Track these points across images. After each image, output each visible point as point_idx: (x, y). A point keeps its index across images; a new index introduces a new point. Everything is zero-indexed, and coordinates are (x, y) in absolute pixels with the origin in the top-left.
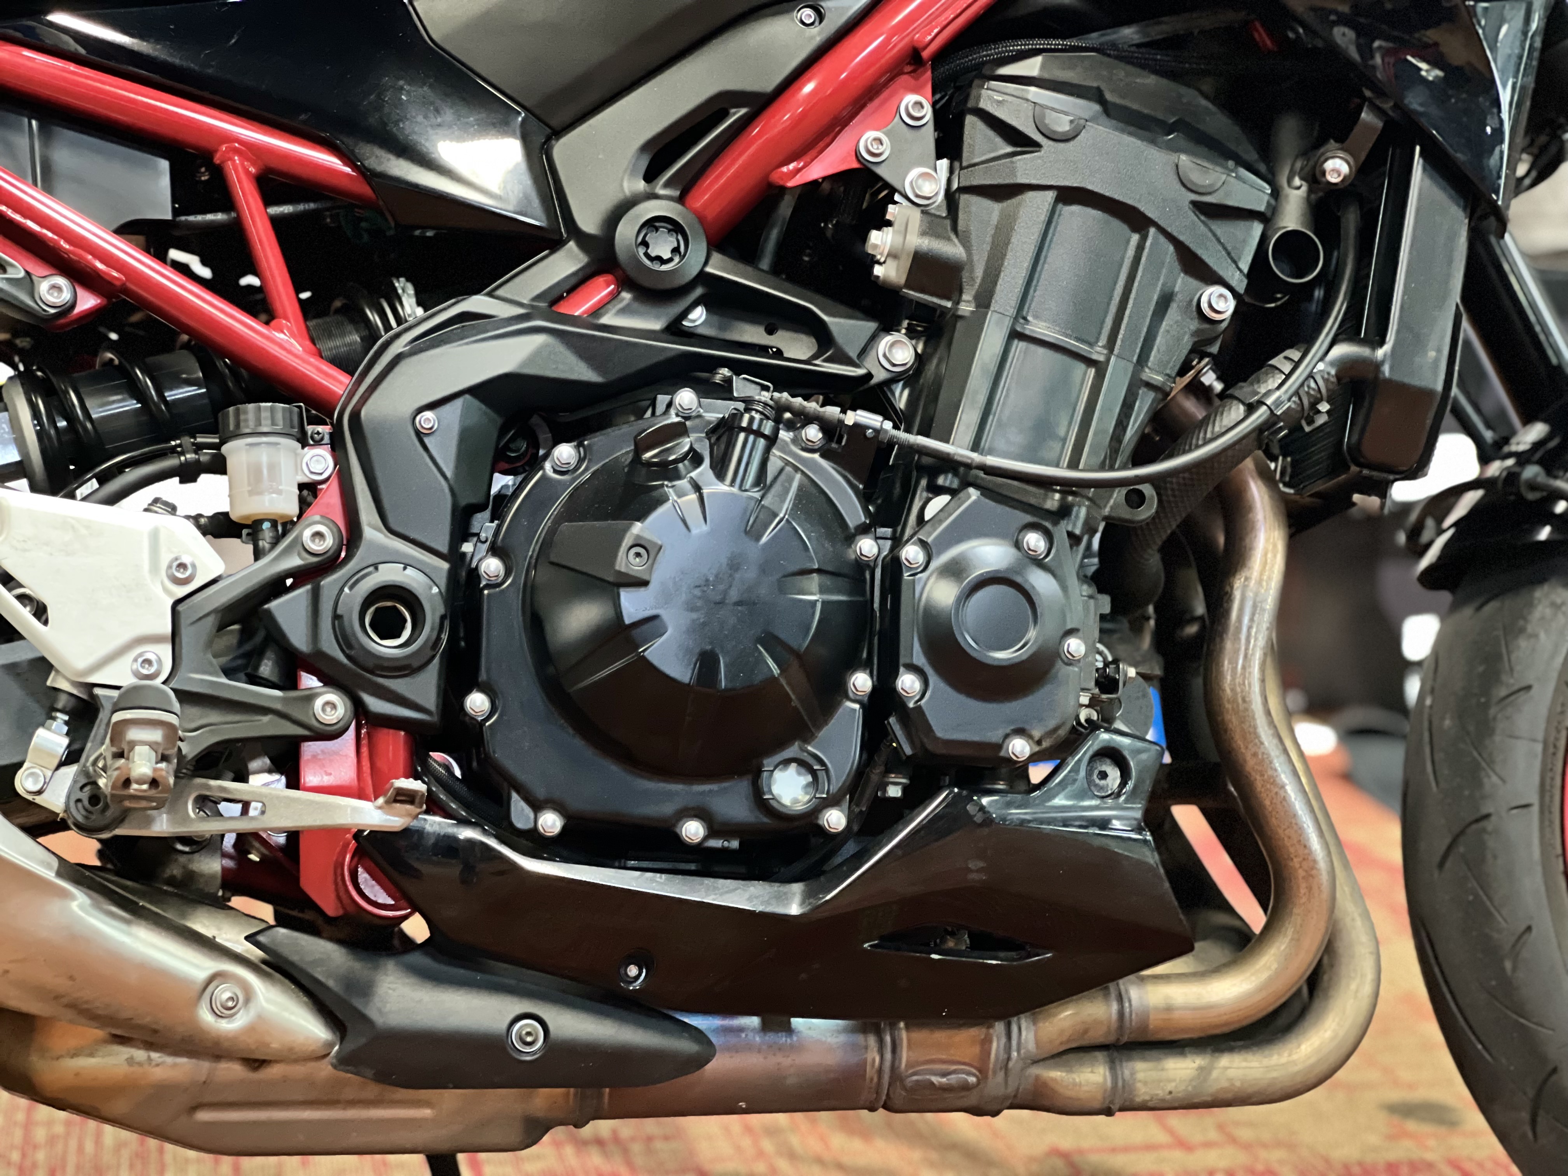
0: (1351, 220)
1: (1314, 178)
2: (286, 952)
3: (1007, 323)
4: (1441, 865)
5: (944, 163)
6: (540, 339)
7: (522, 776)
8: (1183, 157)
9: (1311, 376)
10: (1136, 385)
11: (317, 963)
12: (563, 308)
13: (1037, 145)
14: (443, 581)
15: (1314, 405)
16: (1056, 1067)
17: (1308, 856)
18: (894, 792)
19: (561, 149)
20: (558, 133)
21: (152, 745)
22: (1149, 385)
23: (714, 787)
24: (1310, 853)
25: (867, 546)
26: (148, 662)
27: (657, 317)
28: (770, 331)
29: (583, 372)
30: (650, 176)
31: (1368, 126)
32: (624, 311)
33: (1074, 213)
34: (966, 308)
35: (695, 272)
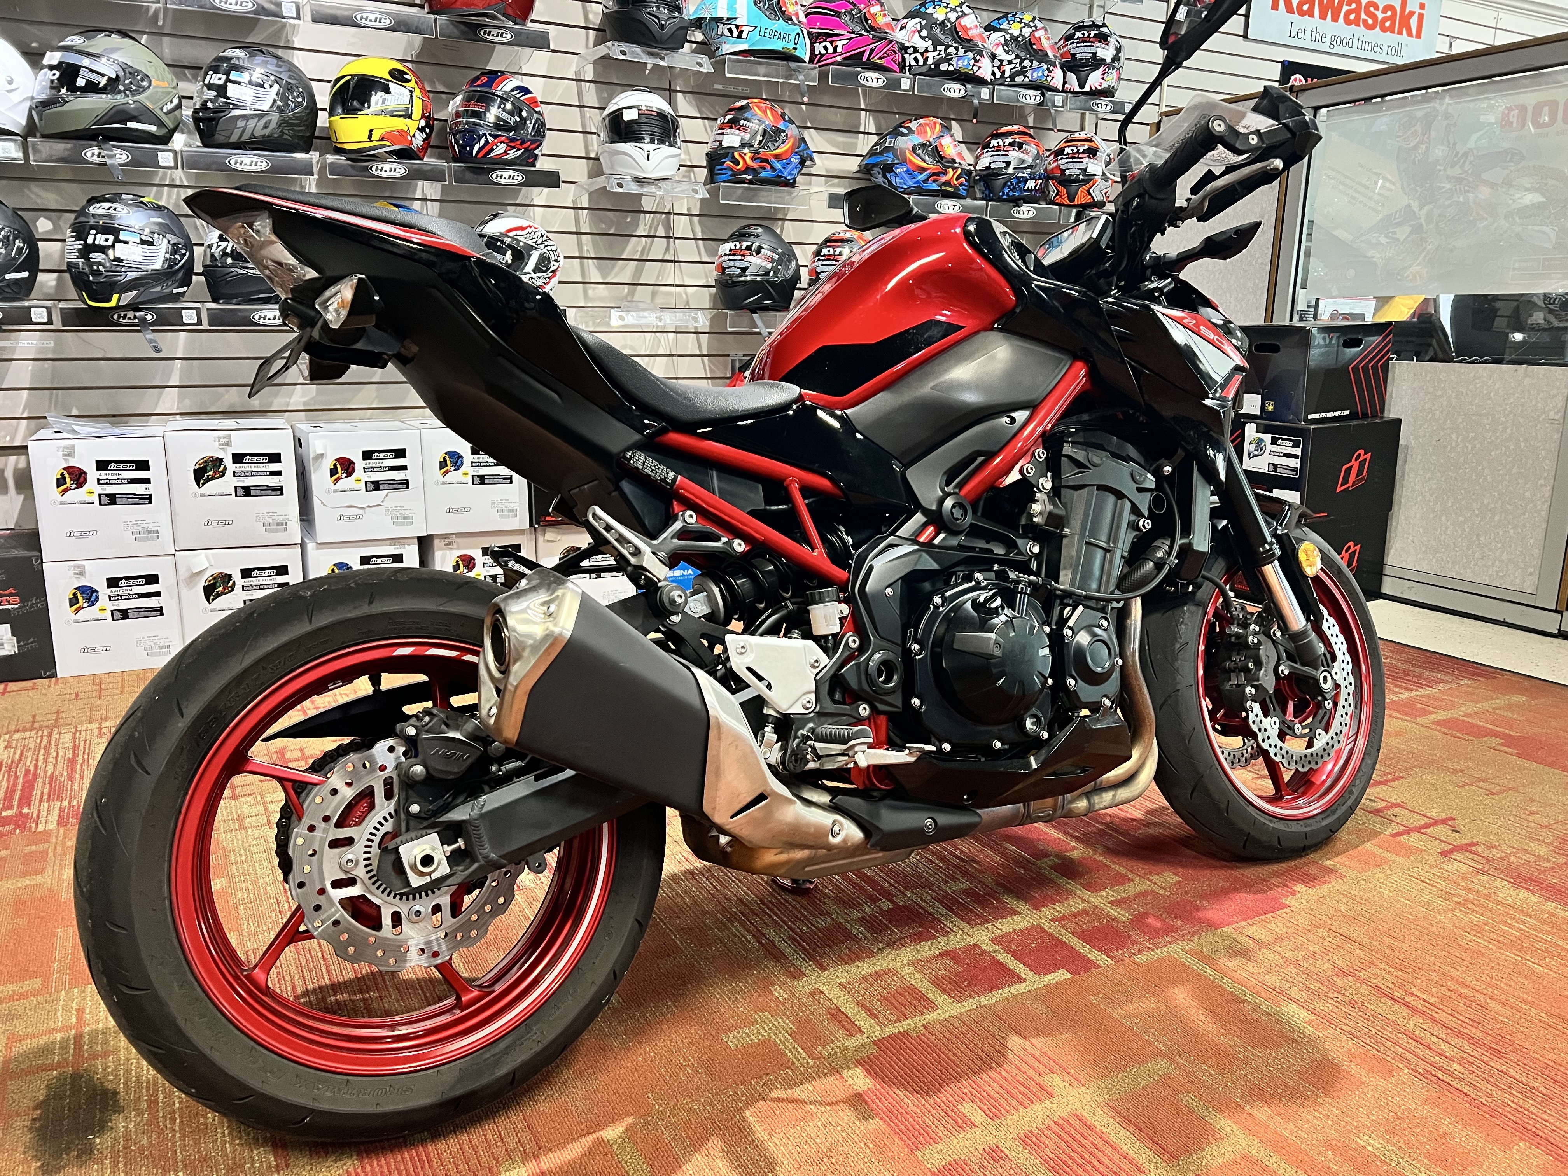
3: (1083, 538)
5: (1049, 475)
7: (936, 731)
11: (858, 808)
12: (921, 540)
13: (1090, 469)
14: (900, 655)
20: (908, 466)
23: (1004, 727)
25: (1046, 629)
26: (807, 702)
28: (988, 542)
29: (935, 566)
30: (947, 484)
31: (1179, 455)
32: (942, 540)
34: (1067, 532)
35: (969, 522)
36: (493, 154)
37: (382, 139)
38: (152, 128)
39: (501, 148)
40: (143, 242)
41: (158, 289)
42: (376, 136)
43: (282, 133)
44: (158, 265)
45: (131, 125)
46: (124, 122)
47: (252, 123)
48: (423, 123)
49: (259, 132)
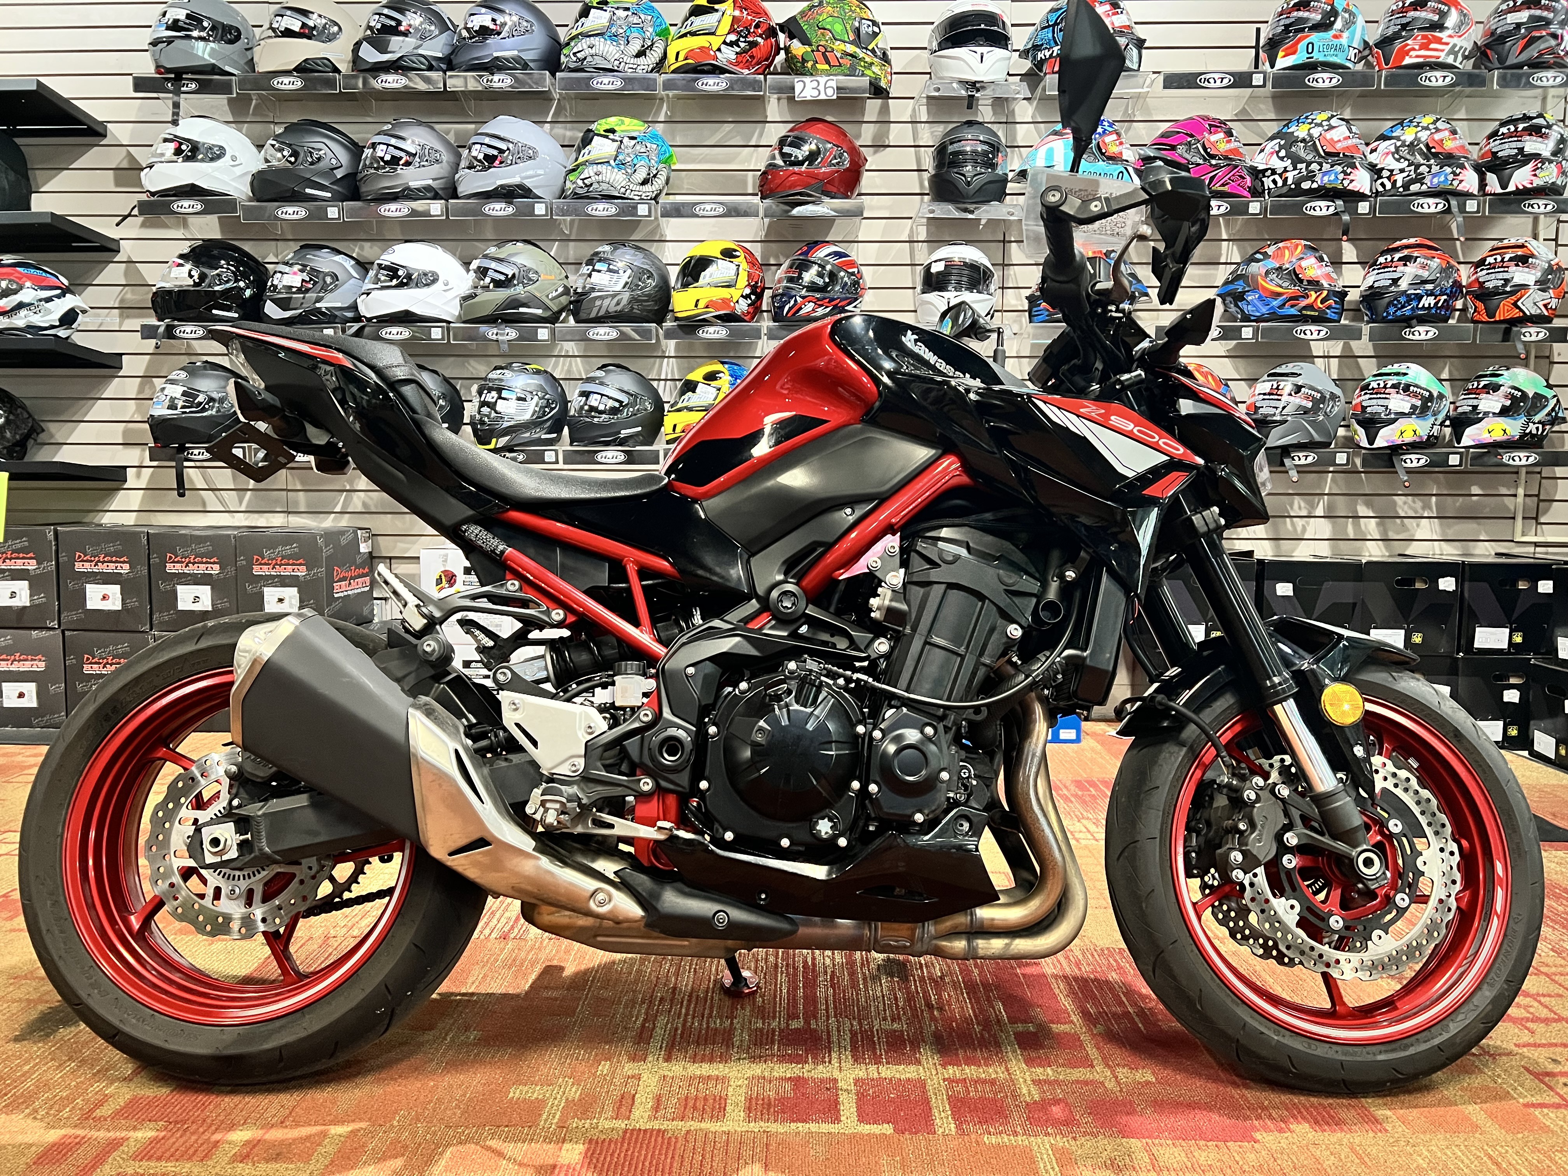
0: (1078, 595)
1: (1062, 577)
2: (628, 879)
3: (923, 638)
4: (1118, 859)
5: (902, 571)
6: (738, 639)
7: (719, 817)
8: (1001, 571)
9: (1054, 663)
10: (978, 664)
11: (640, 885)
12: (750, 626)
13: (940, 566)
14: (693, 735)
15: (1055, 676)
16: (945, 940)
17: (1054, 859)
18: (871, 828)
19: (753, 560)
20: (754, 554)
21: (555, 809)
22: (984, 665)
23: (794, 825)
24: (1055, 858)
25: (861, 729)
26: (574, 765)
27: (785, 630)
28: (832, 636)
29: (754, 652)
30: (786, 574)
31: (1083, 559)
32: (771, 628)
33: (954, 594)
34: (908, 630)
35: (801, 612)
36: (801, 312)
37: (707, 307)
38: (539, 312)
39: (810, 307)
40: (519, 399)
41: (528, 435)
42: (701, 305)
43: (632, 308)
44: (527, 416)
45: (522, 310)
46: (517, 308)
47: (606, 302)
48: (748, 291)
49: (612, 309)
